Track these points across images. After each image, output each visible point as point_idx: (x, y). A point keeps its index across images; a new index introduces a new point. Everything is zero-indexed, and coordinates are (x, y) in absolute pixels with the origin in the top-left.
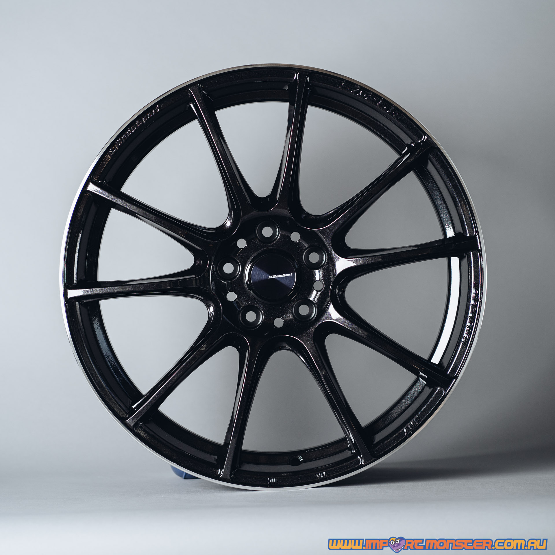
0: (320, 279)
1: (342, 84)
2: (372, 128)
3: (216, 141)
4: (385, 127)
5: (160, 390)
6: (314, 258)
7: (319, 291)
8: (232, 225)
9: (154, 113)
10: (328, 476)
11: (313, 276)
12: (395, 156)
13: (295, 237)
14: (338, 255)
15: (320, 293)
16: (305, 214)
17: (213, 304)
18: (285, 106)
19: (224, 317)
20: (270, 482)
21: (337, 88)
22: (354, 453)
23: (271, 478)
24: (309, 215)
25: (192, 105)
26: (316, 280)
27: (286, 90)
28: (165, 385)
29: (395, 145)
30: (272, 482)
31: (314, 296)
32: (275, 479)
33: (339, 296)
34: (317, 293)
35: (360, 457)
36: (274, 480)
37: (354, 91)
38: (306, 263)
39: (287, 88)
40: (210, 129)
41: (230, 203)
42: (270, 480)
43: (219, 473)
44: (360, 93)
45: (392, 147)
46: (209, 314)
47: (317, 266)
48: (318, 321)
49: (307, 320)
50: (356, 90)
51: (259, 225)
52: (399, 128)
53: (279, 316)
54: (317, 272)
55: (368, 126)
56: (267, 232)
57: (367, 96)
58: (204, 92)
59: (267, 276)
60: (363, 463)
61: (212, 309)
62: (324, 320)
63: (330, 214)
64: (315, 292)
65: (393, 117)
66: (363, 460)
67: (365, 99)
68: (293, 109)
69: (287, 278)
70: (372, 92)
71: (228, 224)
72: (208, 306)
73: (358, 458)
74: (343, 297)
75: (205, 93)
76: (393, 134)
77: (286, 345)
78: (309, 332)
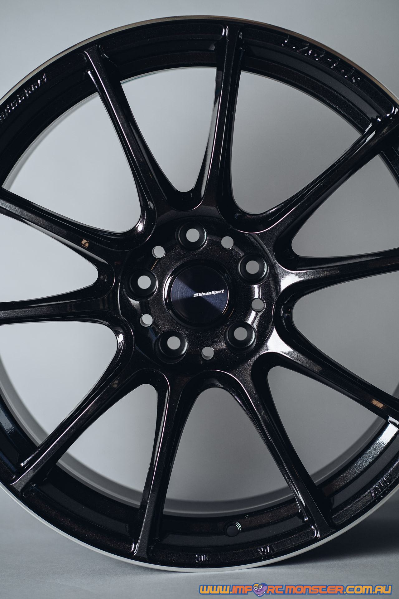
0: (259, 296)
1: (286, 41)
2: (324, 98)
3: (121, 120)
4: (342, 98)
5: (55, 444)
6: (253, 267)
7: (259, 312)
8: (145, 228)
9: (39, 84)
10: (273, 552)
11: (251, 293)
12: (356, 135)
13: (227, 242)
14: (282, 266)
15: (260, 314)
16: (239, 213)
17: (123, 331)
18: (212, 72)
19: (137, 347)
20: (198, 560)
21: (279, 47)
22: (307, 520)
23: (200, 555)
24: (244, 213)
25: (89, 72)
26: (255, 297)
27: (212, 51)
28: (61, 438)
29: (356, 121)
30: (201, 560)
31: (252, 318)
32: (205, 556)
33: (284, 319)
34: (256, 315)
35: (315, 527)
36: (203, 558)
37: (302, 49)
38: (242, 274)
39: (213, 48)
40: (112, 104)
41: (141, 200)
42: (198, 557)
43: (133, 549)
44: (310, 53)
45: (351, 124)
46: (118, 344)
47: (256, 278)
48: (258, 352)
49: (244, 347)
50: (304, 49)
51: (182, 227)
52: (361, 97)
53: (208, 345)
54: (256, 287)
55: (320, 96)
56: (193, 235)
57: (318, 56)
58: (105, 55)
59: (191, 294)
60: (318, 536)
61: (121, 338)
62: (265, 350)
63: (272, 212)
64: (253, 314)
65: (353, 84)
66: (318, 532)
67: (316, 61)
68: (221, 75)
69: (218, 296)
70: (326, 51)
71: (140, 228)
72: (117, 334)
73: (312, 529)
74: (289, 320)
75: (107, 57)
76: (353, 107)
77: (217, 381)
78: (247, 366)
